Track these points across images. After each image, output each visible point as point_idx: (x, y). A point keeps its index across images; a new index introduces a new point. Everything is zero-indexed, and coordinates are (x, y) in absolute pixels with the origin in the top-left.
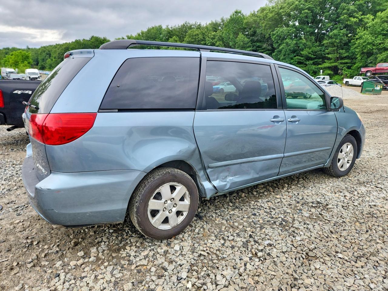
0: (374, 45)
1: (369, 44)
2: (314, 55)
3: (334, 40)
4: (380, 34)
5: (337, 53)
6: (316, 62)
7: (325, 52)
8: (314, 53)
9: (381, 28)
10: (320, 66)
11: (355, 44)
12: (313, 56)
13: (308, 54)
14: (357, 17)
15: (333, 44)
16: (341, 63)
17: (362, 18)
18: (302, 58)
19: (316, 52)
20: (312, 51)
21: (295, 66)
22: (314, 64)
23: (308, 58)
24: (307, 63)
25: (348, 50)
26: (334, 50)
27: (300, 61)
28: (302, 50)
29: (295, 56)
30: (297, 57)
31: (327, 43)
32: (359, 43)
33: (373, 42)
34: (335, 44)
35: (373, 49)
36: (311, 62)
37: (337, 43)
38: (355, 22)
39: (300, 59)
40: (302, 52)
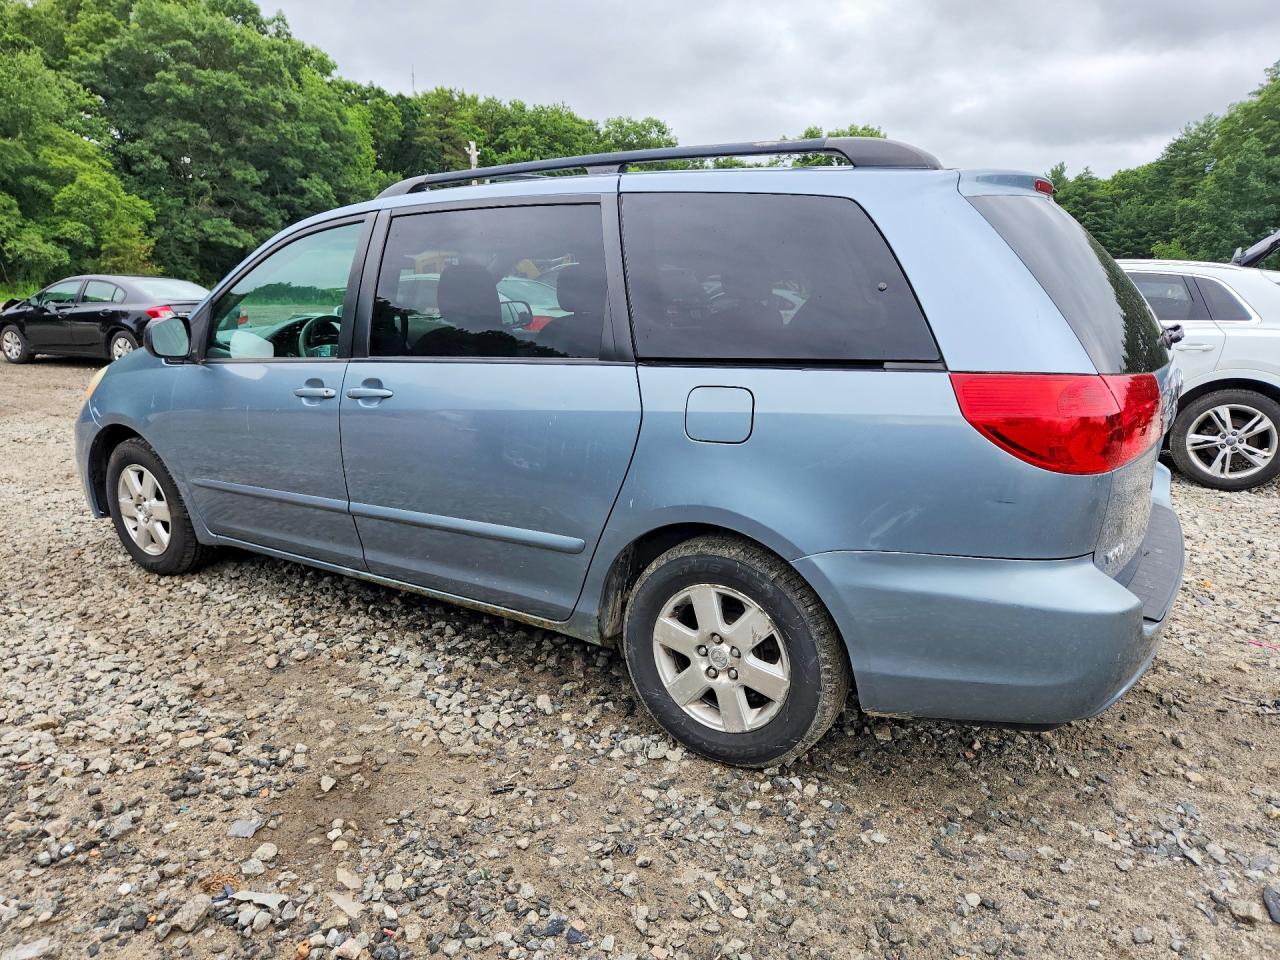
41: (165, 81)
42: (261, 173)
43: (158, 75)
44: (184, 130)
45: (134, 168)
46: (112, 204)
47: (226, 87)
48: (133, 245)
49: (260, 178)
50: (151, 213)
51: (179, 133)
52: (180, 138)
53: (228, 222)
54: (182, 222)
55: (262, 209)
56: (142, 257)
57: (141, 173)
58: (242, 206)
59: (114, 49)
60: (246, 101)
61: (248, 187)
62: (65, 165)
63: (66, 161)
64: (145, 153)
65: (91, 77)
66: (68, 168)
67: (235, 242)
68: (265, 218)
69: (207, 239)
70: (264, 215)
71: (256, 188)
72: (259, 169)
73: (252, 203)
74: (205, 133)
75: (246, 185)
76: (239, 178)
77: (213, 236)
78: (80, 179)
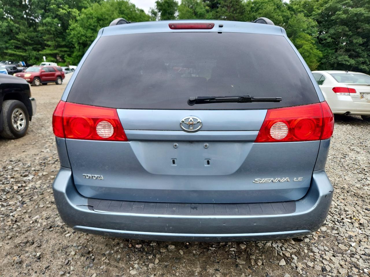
0: (87, 37)
1: (82, 35)
2: (32, 41)
3: (49, 28)
4: (89, 28)
5: (55, 40)
6: (34, 47)
7: (42, 39)
8: (31, 38)
9: (88, 23)
10: (40, 52)
11: (71, 34)
12: (30, 41)
13: (24, 39)
14: (65, 10)
15: (49, 32)
16: (61, 51)
17: (69, 11)
18: (19, 43)
19: (33, 38)
20: (28, 36)
21: (13, 50)
22: (34, 49)
23: (26, 44)
24: (26, 48)
25: (64, 39)
26: (51, 38)
27: (17, 45)
28: (17, 34)
29: (10, 40)
30: (12, 41)
31: (43, 30)
32: (74, 34)
33: (85, 34)
34: (51, 32)
35: (87, 41)
36: (31, 47)
37: (53, 31)
38: (64, 14)
39: (17, 44)
40: (17, 36)
41: (338, 15)
42: (363, 40)
43: (336, 13)
44: (340, 29)
45: (322, 42)
46: (310, 53)
47: (358, 13)
48: (313, 65)
49: (363, 41)
50: (321, 55)
51: (338, 30)
52: (338, 31)
53: (347, 57)
54: (332, 57)
55: (360, 52)
56: (314, 68)
57: (323, 43)
58: (354, 50)
59: (326, 8)
60: (364, 16)
61: (357, 45)
62: (301, 43)
63: (301, 42)
64: (326, 37)
65: (317, 17)
66: (301, 44)
67: (347, 63)
68: (361, 55)
69: (338, 62)
70: (361, 54)
71: (360, 45)
72: (363, 38)
73: (357, 50)
74: (347, 29)
75: (357, 44)
76: (355, 42)
77: (340, 61)
78: (303, 47)
